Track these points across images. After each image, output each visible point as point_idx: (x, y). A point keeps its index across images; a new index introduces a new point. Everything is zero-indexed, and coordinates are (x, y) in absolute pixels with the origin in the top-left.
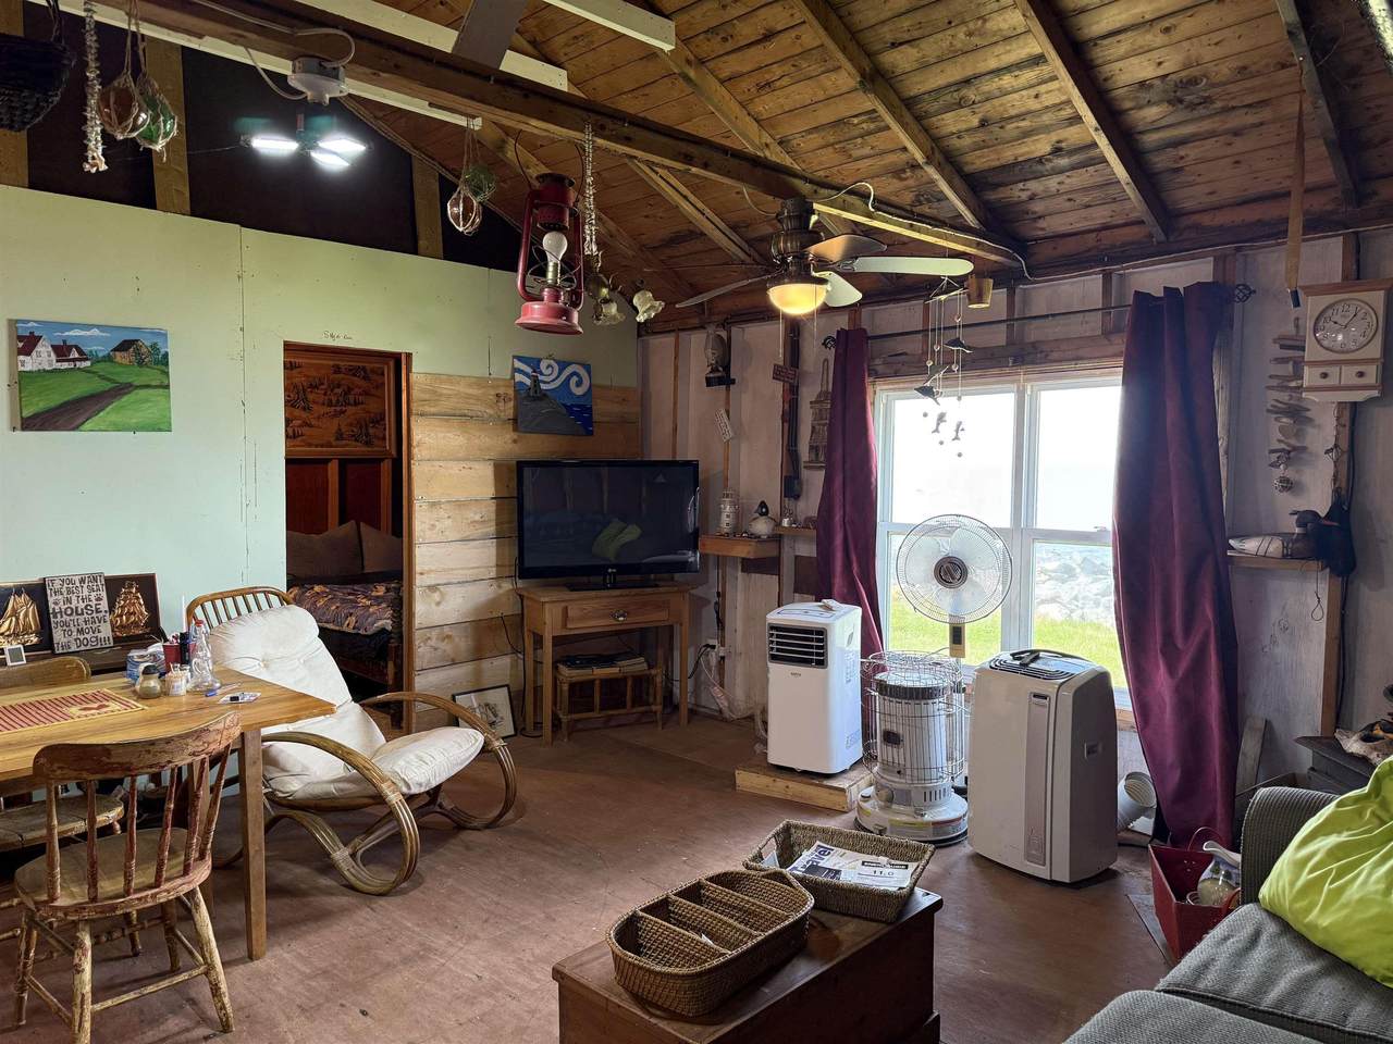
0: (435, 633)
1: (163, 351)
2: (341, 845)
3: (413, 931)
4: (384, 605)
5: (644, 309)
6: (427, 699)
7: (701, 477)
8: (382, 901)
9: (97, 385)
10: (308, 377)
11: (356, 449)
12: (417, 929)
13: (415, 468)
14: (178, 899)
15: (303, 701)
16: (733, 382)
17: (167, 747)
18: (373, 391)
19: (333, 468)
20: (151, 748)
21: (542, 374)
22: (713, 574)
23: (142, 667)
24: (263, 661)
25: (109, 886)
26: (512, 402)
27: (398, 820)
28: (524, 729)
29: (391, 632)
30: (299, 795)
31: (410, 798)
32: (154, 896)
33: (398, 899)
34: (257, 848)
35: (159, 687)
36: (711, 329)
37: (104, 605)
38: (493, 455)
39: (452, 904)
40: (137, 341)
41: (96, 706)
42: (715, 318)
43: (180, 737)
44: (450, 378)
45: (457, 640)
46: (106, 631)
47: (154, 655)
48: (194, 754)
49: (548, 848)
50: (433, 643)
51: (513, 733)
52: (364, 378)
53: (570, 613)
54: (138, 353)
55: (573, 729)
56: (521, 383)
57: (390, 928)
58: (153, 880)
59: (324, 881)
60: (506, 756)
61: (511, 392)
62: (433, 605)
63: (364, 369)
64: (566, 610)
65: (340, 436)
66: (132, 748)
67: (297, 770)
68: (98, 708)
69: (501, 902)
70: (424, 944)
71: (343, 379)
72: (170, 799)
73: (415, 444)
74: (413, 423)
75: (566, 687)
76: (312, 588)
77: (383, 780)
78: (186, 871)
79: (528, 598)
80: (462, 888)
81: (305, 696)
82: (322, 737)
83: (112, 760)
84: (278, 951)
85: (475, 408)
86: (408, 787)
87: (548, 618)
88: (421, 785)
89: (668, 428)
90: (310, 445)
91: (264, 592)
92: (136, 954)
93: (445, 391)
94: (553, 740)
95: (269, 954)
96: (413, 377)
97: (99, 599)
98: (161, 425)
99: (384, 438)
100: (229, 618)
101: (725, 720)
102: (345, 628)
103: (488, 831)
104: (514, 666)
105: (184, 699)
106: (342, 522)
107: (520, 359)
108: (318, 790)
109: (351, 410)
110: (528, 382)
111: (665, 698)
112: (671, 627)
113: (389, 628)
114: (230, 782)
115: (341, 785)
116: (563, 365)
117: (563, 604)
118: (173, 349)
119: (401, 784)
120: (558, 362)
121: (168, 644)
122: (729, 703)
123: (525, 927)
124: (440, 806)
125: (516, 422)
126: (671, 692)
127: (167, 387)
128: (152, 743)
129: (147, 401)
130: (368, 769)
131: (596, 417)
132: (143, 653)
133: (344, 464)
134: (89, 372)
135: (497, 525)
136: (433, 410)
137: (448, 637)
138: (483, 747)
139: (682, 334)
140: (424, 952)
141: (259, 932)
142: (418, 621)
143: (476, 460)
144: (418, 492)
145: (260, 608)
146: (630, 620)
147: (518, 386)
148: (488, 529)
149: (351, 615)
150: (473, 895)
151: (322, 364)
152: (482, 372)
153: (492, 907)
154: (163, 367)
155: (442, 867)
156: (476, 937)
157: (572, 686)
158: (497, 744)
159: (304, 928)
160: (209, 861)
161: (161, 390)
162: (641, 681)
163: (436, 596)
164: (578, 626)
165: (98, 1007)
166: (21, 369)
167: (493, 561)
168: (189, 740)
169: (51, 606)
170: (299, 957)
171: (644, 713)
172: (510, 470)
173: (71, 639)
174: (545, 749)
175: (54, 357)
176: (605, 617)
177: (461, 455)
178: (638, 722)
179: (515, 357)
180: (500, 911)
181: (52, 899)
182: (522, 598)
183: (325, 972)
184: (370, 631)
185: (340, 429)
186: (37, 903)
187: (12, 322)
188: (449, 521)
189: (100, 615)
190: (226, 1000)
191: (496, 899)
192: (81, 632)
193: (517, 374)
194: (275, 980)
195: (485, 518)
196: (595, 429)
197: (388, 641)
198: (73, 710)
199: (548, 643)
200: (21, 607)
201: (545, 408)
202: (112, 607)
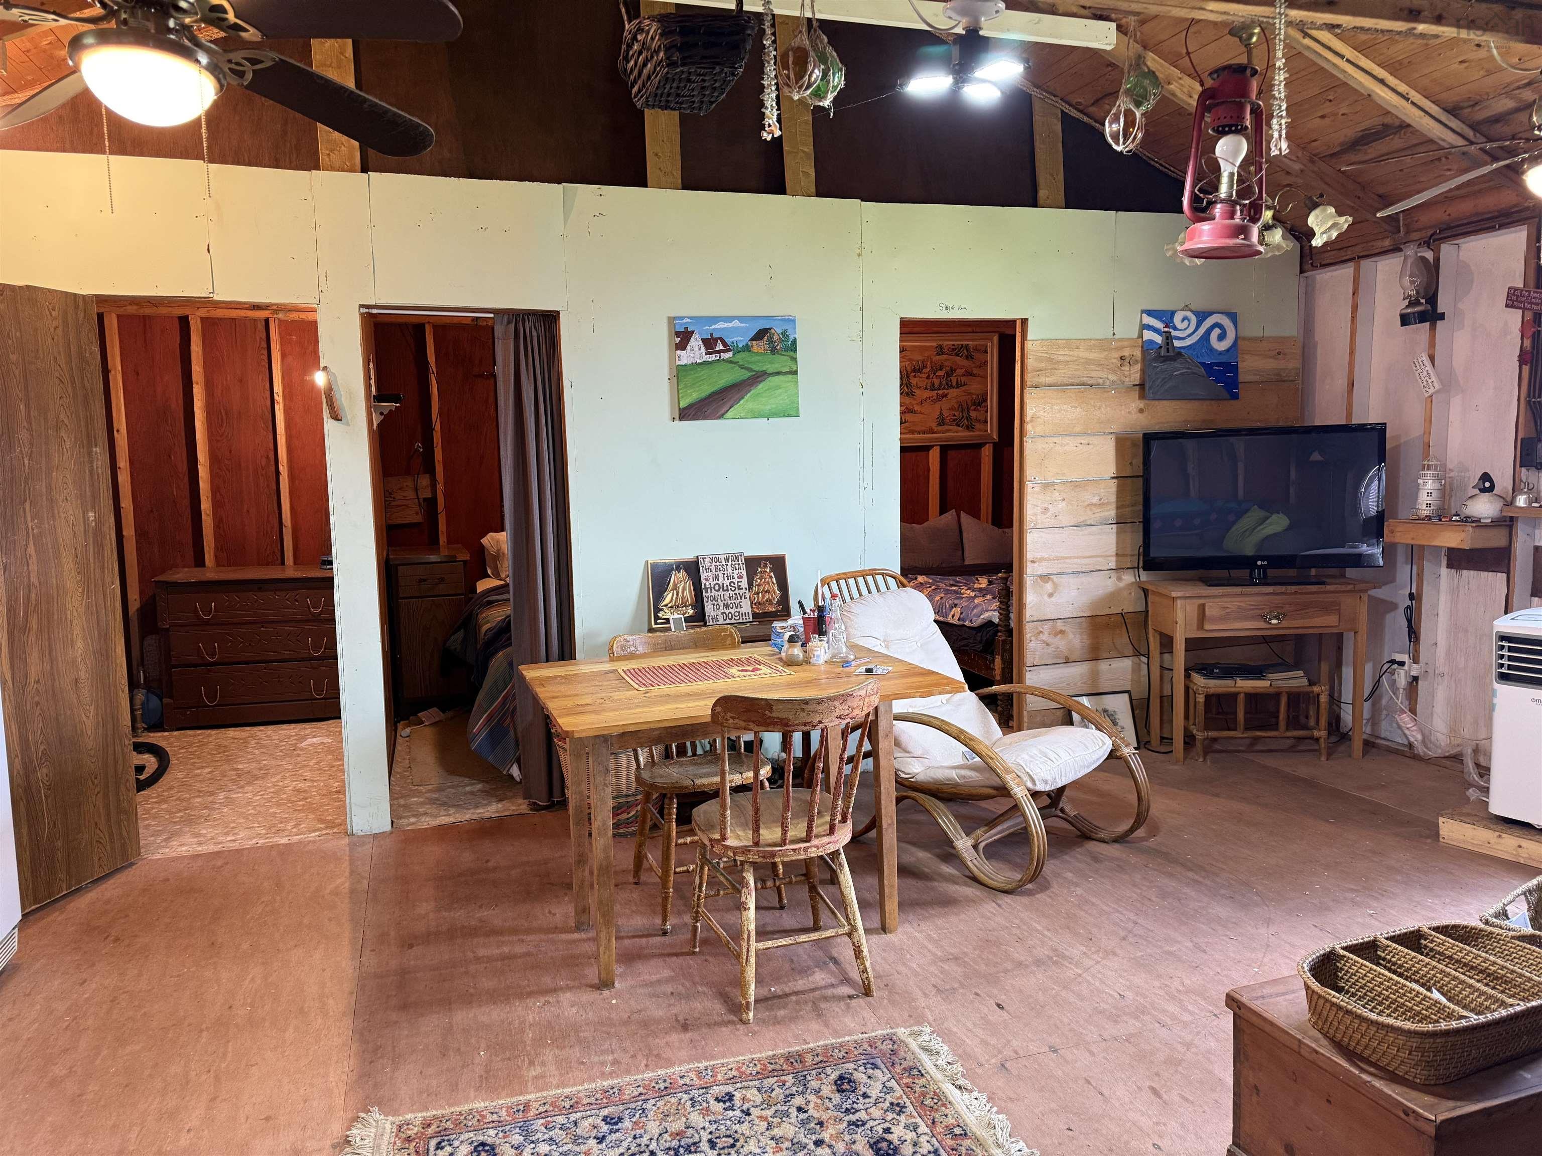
0: (1047, 626)
1: (791, 338)
2: (963, 835)
3: (1044, 935)
4: (989, 597)
5: (1323, 229)
6: (1044, 694)
7: (1388, 446)
8: (1008, 899)
9: (740, 375)
11: (958, 434)
12: (1046, 933)
13: (1029, 445)
14: (821, 857)
15: (933, 677)
16: (1442, 317)
17: (819, 707)
18: (975, 371)
19: (934, 456)
20: (805, 707)
21: (1175, 329)
22: (1403, 571)
23: (787, 636)
24: (884, 641)
25: (770, 834)
26: (1139, 365)
27: (1024, 815)
28: (1148, 742)
29: (997, 625)
30: (921, 778)
31: (1035, 795)
32: (806, 849)
33: (1025, 900)
34: (889, 822)
35: (801, 656)
36: (1410, 251)
37: (744, 583)
38: (1115, 428)
39: (1082, 913)
40: (770, 329)
41: (750, 668)
42: (1415, 236)
43: (829, 699)
44: (1068, 343)
46: (746, 607)
47: (793, 627)
48: (840, 717)
49: (1190, 874)
50: (1045, 637)
51: (1136, 745)
52: (967, 357)
53: (1208, 612)
54: (771, 341)
55: (1209, 748)
56: (1151, 342)
57: (1018, 927)
58: (804, 835)
59: (947, 869)
60: (1136, 764)
61: (1138, 353)
62: (1046, 597)
63: (967, 347)
64: (1202, 608)
65: (942, 422)
66: (790, 706)
67: (918, 753)
68: (753, 670)
69: (1139, 921)
70: (1056, 950)
71: (946, 360)
72: (820, 758)
73: (1028, 419)
74: (1027, 396)
75: (1201, 699)
76: (916, 579)
77: (1008, 771)
78: (832, 832)
79: (1154, 593)
80: (1094, 900)
81: (934, 673)
82: (943, 721)
83: (774, 715)
84: (908, 928)
85: (1094, 374)
86: (1034, 783)
87: (1180, 616)
88: (1046, 782)
89: (1341, 383)
90: (915, 431)
91: (882, 574)
92: (782, 908)
93: (1061, 358)
94: (1185, 758)
95: (900, 930)
96: (1029, 345)
97: (740, 577)
98: (790, 412)
99: (986, 421)
100: (852, 598)
101: (1416, 757)
102: (949, 619)
103: (1117, 846)
104: (1136, 669)
105: (823, 668)
106: (943, 510)
107: (1150, 313)
108: (940, 775)
109: (953, 393)
110: (1158, 339)
111: (1330, 724)
112: (1340, 636)
113: (996, 621)
114: (867, 755)
115: (963, 772)
116: (1202, 317)
117: (1202, 601)
118: (801, 335)
119: (1026, 778)
120: (1196, 313)
121: (806, 616)
122: (1423, 735)
123: (1170, 953)
124: (1062, 810)
125: (1142, 388)
126: (1338, 718)
127: (795, 373)
128: (806, 702)
129: (778, 387)
130: (991, 758)
131: (1241, 378)
132: (783, 624)
133: (944, 449)
134: (731, 362)
135: (1118, 508)
136: (1049, 380)
137: (1062, 632)
138: (1112, 751)
139: (1365, 264)
140: (1057, 959)
141: (892, 905)
142: (1028, 614)
143: (1098, 434)
144: (1030, 471)
145: (878, 590)
146: (1285, 624)
147: (1147, 346)
148: (1107, 514)
149: (956, 605)
150: (1105, 908)
151: (925, 346)
152: (1102, 332)
153: (1130, 925)
154: (792, 354)
155: (1069, 875)
156: (1115, 954)
157: (1208, 697)
158: (1125, 750)
159: (932, 912)
160: (850, 823)
161: (790, 376)
162: (1297, 699)
163: (1049, 587)
164: (1215, 629)
165: (761, 945)
166: (679, 363)
167: (1112, 549)
168: (837, 703)
169: (703, 582)
170: (930, 938)
171: (1300, 739)
172: (1134, 444)
173: (719, 612)
174: (1176, 767)
175: (703, 350)
176: (1253, 618)
177: (1078, 429)
178: (1292, 749)
179: (1143, 312)
180: (1139, 931)
181: (724, 838)
182: (1146, 592)
183: (956, 959)
184: (977, 623)
185: (941, 414)
186: (711, 840)
187: (671, 320)
188: (1064, 504)
189: (741, 592)
190: (868, 964)
191: (1134, 918)
192: (726, 606)
193: (1145, 332)
194: (908, 956)
195: (1105, 501)
196: (1242, 391)
197: (995, 634)
198: (734, 671)
199: (1180, 646)
200: (681, 583)
201: (1178, 368)
202: (750, 584)
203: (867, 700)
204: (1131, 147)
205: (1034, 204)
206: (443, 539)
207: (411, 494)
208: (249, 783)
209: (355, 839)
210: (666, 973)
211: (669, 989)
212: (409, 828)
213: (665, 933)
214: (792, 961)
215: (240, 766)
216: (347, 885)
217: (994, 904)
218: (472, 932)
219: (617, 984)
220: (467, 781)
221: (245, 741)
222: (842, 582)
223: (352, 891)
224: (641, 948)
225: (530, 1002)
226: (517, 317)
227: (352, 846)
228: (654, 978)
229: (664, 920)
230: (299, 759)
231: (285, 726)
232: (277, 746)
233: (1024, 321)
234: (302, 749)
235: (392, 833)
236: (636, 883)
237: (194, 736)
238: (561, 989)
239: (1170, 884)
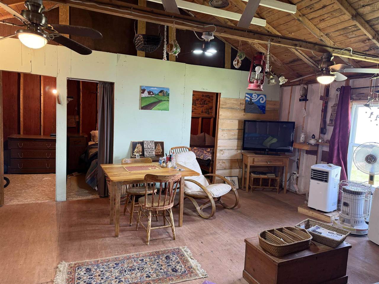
0: (221, 161)
1: (168, 93)
2: (198, 206)
4: (210, 153)
5: (282, 81)
6: (219, 176)
7: (295, 127)
8: (206, 220)
9: (156, 100)
10: (196, 97)
11: (206, 115)
12: (214, 228)
13: (220, 121)
14: (166, 210)
16: (308, 100)
17: (168, 178)
18: (210, 101)
19: (200, 120)
21: (253, 98)
22: (297, 154)
23: (162, 161)
25: (155, 204)
26: (244, 105)
27: (211, 203)
28: (241, 188)
30: (190, 193)
31: (214, 198)
32: (163, 208)
33: (210, 221)
34: (182, 204)
35: (165, 166)
36: (302, 85)
37: (154, 148)
38: (238, 118)
39: (222, 224)
40: (163, 90)
42: (304, 82)
43: (170, 176)
44: (230, 99)
45: (226, 163)
46: (154, 153)
47: (164, 159)
48: (172, 180)
49: (246, 217)
50: (221, 163)
51: (238, 188)
52: (209, 98)
53: (255, 160)
54: (163, 93)
55: (254, 190)
57: (208, 226)
58: (163, 205)
59: (194, 214)
60: (236, 193)
61: (244, 102)
62: (221, 155)
63: (209, 95)
64: (254, 159)
65: (202, 112)
66: (162, 177)
67: (190, 188)
68: (154, 168)
69: (234, 226)
70: (215, 231)
73: (220, 115)
74: (220, 110)
75: (252, 179)
76: (194, 148)
77: (208, 193)
78: (169, 204)
80: (225, 221)
81: (194, 171)
83: (158, 179)
84: (184, 226)
85: (235, 106)
86: (214, 196)
87: (249, 161)
88: (216, 195)
89: (287, 112)
90: (195, 114)
91: (185, 148)
92: (157, 221)
93: (228, 102)
94: (248, 192)
95: (183, 226)
96: (221, 99)
97: (153, 146)
98: (167, 109)
99: (212, 113)
100: (178, 153)
101: (297, 194)
103: (231, 210)
104: (240, 172)
105: (170, 169)
106: (201, 132)
107: (247, 94)
108: (194, 193)
109: (205, 105)
110: (249, 100)
111: (280, 186)
112: (283, 167)
113: (211, 159)
114: (178, 188)
115: (199, 193)
116: (259, 95)
117: (254, 158)
118: (170, 92)
119: (212, 194)
120: (257, 95)
121: (167, 157)
122: (299, 189)
123: (239, 233)
124: (220, 202)
125: (245, 110)
126: (282, 184)
127: (169, 101)
128: (165, 176)
129: (165, 104)
130: (205, 190)
131: (266, 110)
132: (162, 158)
133: (203, 119)
134: (154, 97)
135: (238, 136)
136: (225, 107)
137: (224, 162)
138: (231, 190)
139: (294, 87)
140: (215, 233)
141: (181, 221)
142: (217, 158)
143: (235, 119)
144: (220, 127)
145: (184, 151)
146: (271, 164)
147: (246, 101)
148: (235, 137)
149: (202, 155)
150: (227, 223)
152: (237, 97)
153: (231, 227)
154: (168, 96)
155: (220, 216)
156: (227, 232)
157: (254, 179)
158: (234, 189)
159: (190, 223)
160: (173, 203)
161: (167, 102)
162: (273, 180)
163: (222, 152)
164: (256, 164)
165: (152, 228)
166: (142, 96)
167: (236, 145)
168: (172, 177)
169: (144, 147)
170: (189, 228)
171: (274, 189)
172: (242, 122)
173: (148, 154)
174: (246, 194)
175: (148, 94)
176: (264, 162)
177: (230, 118)
178: (272, 191)
179: (246, 93)
180: (233, 228)
181: (145, 205)
182: (243, 155)
183: (194, 233)
184: (207, 159)
185: (202, 110)
186: (142, 205)
187: (141, 87)
188: (226, 134)
189: (153, 150)
190: (175, 233)
191: (232, 225)
192: (149, 153)
193: (246, 98)
194: (184, 232)
195: (235, 134)
196: (266, 112)
197: (210, 162)
198: (150, 168)
199: (249, 167)
200: (139, 147)
201: (253, 106)
202: (155, 148)
203: (179, 176)
204: (238, 67)
205: (224, 67)
206: (81, 131)
207: (74, 120)
208: (30, 188)
209: (57, 202)
210: (130, 234)
211: (131, 237)
212: (71, 200)
213: (130, 226)
214: (158, 232)
215: (28, 184)
216: (56, 213)
217: (203, 221)
218: (86, 224)
219: (119, 236)
220: (84, 190)
221: (29, 178)
222: (176, 149)
223: (57, 214)
224: (125, 229)
225: (99, 239)
226: (104, 83)
227: (57, 204)
228: (128, 235)
229: (130, 223)
230: (43, 183)
231: (39, 174)
232: (37, 179)
233: (220, 93)
234: (43, 180)
235: (66, 201)
236: (124, 215)
237: (16, 176)
238: (106, 237)
239: (241, 218)
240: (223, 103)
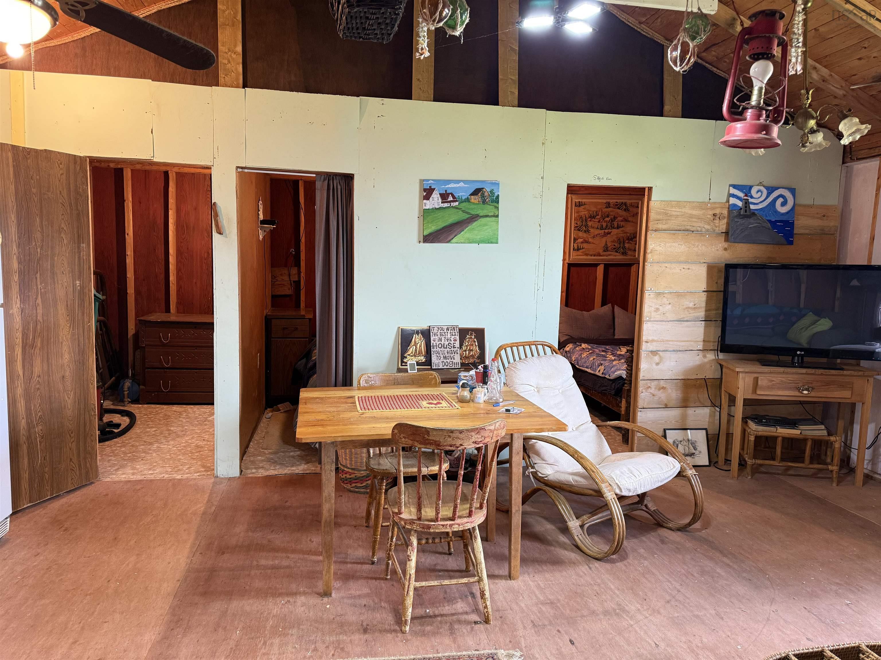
0: (653, 384)
1: (496, 194)
2: (574, 518)
3: (614, 593)
4: (623, 361)
5: (850, 133)
6: (644, 432)
8: (597, 564)
9: (461, 216)
10: (589, 211)
11: (617, 257)
12: (617, 592)
13: (648, 268)
14: (469, 529)
17: (461, 436)
18: (630, 219)
19: (600, 270)
20: (451, 434)
21: (752, 197)
23: (463, 382)
24: (537, 388)
25: (428, 512)
26: (726, 219)
27: (611, 511)
28: (717, 462)
29: (625, 380)
30: (551, 478)
31: (621, 498)
32: (451, 526)
33: (608, 566)
34: (517, 509)
35: (469, 397)
37: (457, 344)
38: (709, 260)
39: (644, 580)
40: (483, 188)
41: (435, 402)
44: (679, 204)
45: (670, 391)
46: (457, 359)
47: (470, 377)
49: (725, 560)
50: (652, 391)
51: (707, 464)
52: (625, 210)
53: (760, 383)
54: (483, 196)
55: (756, 470)
56: (735, 205)
57: (599, 585)
58: (451, 516)
59: (563, 539)
61: (725, 212)
62: (654, 365)
63: (625, 204)
64: (756, 380)
65: (606, 249)
66: (441, 433)
67: (550, 461)
68: (436, 404)
69: (682, 590)
70: (620, 605)
71: (611, 211)
72: (461, 468)
73: (648, 251)
74: (649, 237)
75: (752, 438)
76: (581, 345)
77: (603, 481)
78: (470, 515)
79: (726, 367)
80: (654, 571)
81: (550, 416)
82: (565, 443)
84: (526, 577)
85: (695, 225)
86: (622, 491)
87: (741, 384)
88: (629, 490)
89: (866, 238)
90: (587, 255)
91: (542, 345)
93: (674, 213)
94: (738, 476)
95: (521, 578)
96: (652, 204)
97: (455, 340)
98: (492, 240)
99: (635, 250)
100: (520, 359)
102: (597, 373)
103: (679, 533)
104: (712, 415)
106: (604, 304)
107: (735, 186)
108: (562, 477)
109: (614, 231)
111: (842, 461)
112: (853, 405)
113: (624, 377)
115: (575, 478)
116: (771, 190)
117: (756, 375)
118: (502, 193)
119: (615, 487)
120: (767, 188)
121: (478, 371)
123: (698, 617)
124: (646, 506)
125: (727, 235)
126: (849, 457)
127: (497, 216)
128: (452, 431)
129: (486, 225)
130: (593, 472)
131: (795, 231)
132: (466, 374)
133: (607, 266)
134: (457, 208)
135: (706, 311)
136: (664, 227)
137: (663, 388)
138: (679, 472)
140: (620, 611)
141: (516, 562)
142: (642, 375)
143: (694, 263)
144: (648, 284)
145: (539, 354)
146: (813, 394)
148: (699, 314)
149: (601, 364)
150: (661, 578)
151: (598, 202)
152: (702, 197)
153: (674, 593)
154: (496, 204)
155: (642, 551)
157: (758, 438)
158: (691, 472)
159: (545, 568)
160: (485, 511)
161: (494, 218)
163: (656, 359)
164: (763, 394)
165: (418, 584)
166: (424, 208)
167: (701, 338)
168: (473, 434)
169: (432, 342)
170: (538, 587)
172: (719, 271)
173: (440, 361)
174: (731, 481)
175: (440, 200)
176: (790, 389)
177: (681, 259)
178: (814, 476)
179: (730, 186)
180: (680, 598)
181: (400, 513)
182: (721, 366)
183: (552, 603)
184: (612, 377)
185: (606, 244)
186: (393, 513)
187: (422, 181)
188: (670, 306)
189: (455, 349)
190: (488, 603)
191: (679, 587)
192: (445, 358)
193: (731, 198)
194: (521, 598)
195: (697, 306)
196: (796, 239)
197: (623, 385)
198: (424, 403)
199: (740, 403)
200: (418, 341)
201: (752, 223)
202: (461, 347)
203: (495, 432)
204: (686, 68)
205: (661, 115)
206: (303, 305)
207: (286, 278)
208: (173, 439)
209: (218, 480)
210: (366, 591)
211: (364, 601)
212: (251, 476)
213: (373, 563)
214: (446, 592)
215: (172, 429)
216: (202, 509)
217: (587, 567)
218: (261, 548)
219: (333, 595)
220: (292, 448)
221: (180, 413)
222: (515, 349)
223: (204, 513)
224: (356, 571)
225: (278, 600)
226: (330, 177)
227: (215, 483)
228: (358, 593)
229: (373, 555)
230: (205, 427)
231: (205, 406)
232: (196, 418)
233: (650, 189)
234: (209, 421)
235: (239, 478)
236: (367, 527)
237: (155, 408)
238: (300, 593)
239: (709, 564)
240: (659, 217)
